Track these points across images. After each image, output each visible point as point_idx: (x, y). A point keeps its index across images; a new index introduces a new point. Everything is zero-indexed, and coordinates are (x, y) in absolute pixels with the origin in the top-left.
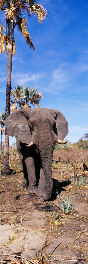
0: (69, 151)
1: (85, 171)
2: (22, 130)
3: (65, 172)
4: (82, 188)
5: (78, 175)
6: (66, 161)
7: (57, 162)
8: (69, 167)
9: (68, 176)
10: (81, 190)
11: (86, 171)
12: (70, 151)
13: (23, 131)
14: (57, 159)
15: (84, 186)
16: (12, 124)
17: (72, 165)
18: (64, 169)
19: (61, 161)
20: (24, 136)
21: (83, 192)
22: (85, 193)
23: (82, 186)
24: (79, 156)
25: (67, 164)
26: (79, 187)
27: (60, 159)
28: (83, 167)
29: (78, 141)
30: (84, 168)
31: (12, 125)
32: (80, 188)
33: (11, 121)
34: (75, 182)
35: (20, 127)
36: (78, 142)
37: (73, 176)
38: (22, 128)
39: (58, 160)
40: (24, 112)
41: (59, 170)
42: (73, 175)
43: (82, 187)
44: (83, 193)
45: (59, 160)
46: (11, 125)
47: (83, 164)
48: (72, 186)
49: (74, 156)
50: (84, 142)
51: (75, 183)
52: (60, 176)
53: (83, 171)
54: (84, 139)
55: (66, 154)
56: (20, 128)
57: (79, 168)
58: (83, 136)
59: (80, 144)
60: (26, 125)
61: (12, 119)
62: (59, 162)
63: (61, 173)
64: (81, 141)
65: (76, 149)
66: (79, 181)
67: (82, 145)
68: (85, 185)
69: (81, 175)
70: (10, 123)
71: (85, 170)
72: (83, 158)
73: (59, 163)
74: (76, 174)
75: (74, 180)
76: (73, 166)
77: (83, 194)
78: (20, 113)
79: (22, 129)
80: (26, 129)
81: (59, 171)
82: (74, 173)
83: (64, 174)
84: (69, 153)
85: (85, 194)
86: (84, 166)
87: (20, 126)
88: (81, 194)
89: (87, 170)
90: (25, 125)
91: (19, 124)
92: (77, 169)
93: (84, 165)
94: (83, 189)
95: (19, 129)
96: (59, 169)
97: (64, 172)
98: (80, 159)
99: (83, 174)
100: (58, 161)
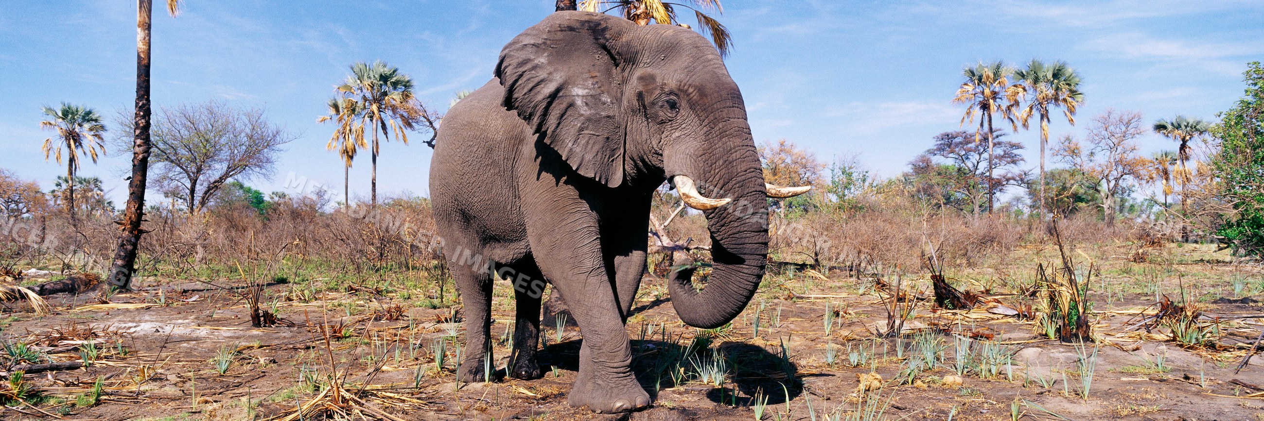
0: (864, 217)
1: (944, 311)
2: (585, 111)
3: (841, 313)
4: (925, 386)
5: (906, 328)
6: (848, 264)
7: (802, 267)
8: (861, 291)
9: (858, 329)
10: (924, 394)
11: (946, 308)
12: (868, 219)
13: (589, 119)
14: (804, 257)
15: (936, 378)
16: (542, 74)
17: (878, 283)
18: (837, 299)
19: (825, 263)
20: (588, 143)
21: (934, 404)
22: (941, 405)
23: (926, 374)
24: (912, 242)
25: (854, 279)
26: (912, 383)
27: (816, 254)
28: (930, 292)
29: (909, 169)
30: (937, 294)
31: (542, 81)
32: (919, 383)
33: (542, 60)
34: (894, 359)
35: (578, 96)
36: (906, 176)
37: (881, 331)
38: (587, 104)
39: (810, 261)
40: (605, 29)
41: (814, 304)
42: (882, 325)
43: (929, 379)
44: (931, 407)
45: (813, 262)
46: (536, 80)
47: (933, 277)
48: (878, 376)
49: (887, 238)
50: (939, 174)
51: (891, 362)
52: (819, 333)
53: (934, 311)
54: (938, 160)
55: (849, 228)
56: (579, 102)
57: (910, 294)
58: (932, 144)
59: (917, 182)
60: (605, 95)
61: (544, 50)
62: (813, 267)
63: (826, 317)
64: (922, 168)
65: (897, 208)
66: (911, 354)
67: (928, 191)
68: (941, 374)
69: (923, 326)
70: (535, 68)
71: (941, 305)
72: (931, 250)
73: (812, 272)
74: (897, 322)
75: (886, 348)
76: (881, 286)
77: (933, 411)
78: (585, 33)
79: (585, 108)
80: (604, 114)
81: (814, 310)
82: (890, 317)
83: (840, 320)
84: (864, 227)
85: (943, 412)
86: (935, 285)
87: (578, 92)
88: (924, 413)
89: (953, 304)
90: (599, 91)
91: (575, 85)
92: (901, 299)
93: (939, 282)
94: (934, 390)
95: (571, 105)
96: (812, 300)
97: (837, 314)
98: (917, 252)
99: (934, 324)
100: (808, 262)
